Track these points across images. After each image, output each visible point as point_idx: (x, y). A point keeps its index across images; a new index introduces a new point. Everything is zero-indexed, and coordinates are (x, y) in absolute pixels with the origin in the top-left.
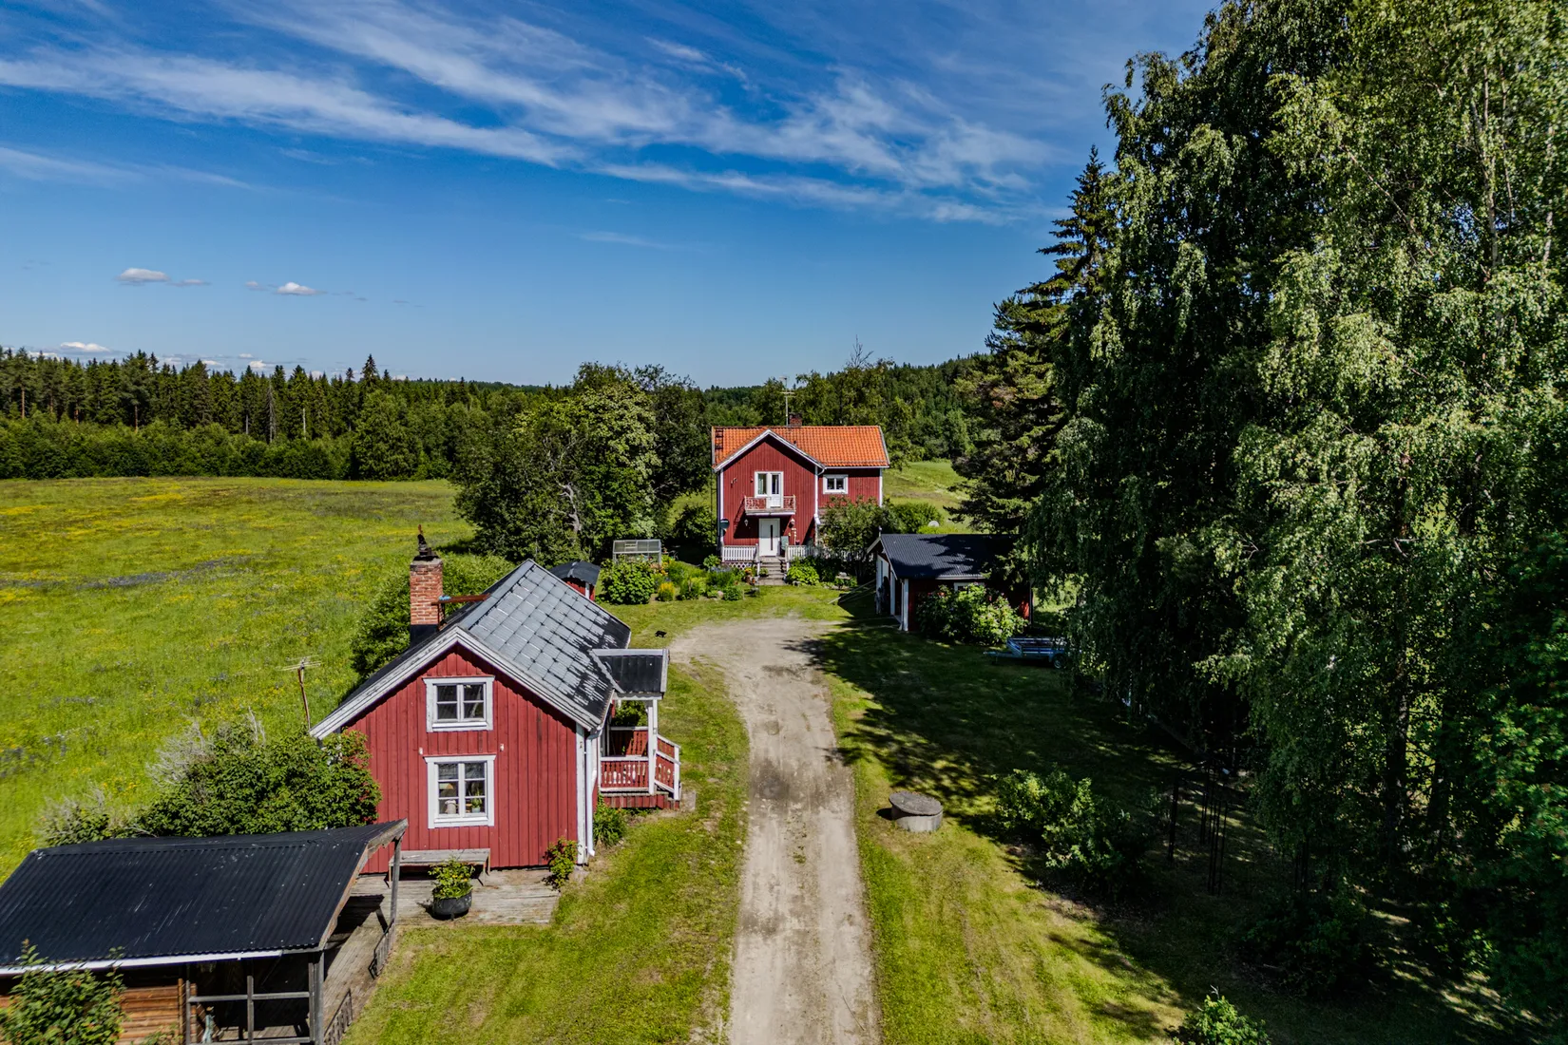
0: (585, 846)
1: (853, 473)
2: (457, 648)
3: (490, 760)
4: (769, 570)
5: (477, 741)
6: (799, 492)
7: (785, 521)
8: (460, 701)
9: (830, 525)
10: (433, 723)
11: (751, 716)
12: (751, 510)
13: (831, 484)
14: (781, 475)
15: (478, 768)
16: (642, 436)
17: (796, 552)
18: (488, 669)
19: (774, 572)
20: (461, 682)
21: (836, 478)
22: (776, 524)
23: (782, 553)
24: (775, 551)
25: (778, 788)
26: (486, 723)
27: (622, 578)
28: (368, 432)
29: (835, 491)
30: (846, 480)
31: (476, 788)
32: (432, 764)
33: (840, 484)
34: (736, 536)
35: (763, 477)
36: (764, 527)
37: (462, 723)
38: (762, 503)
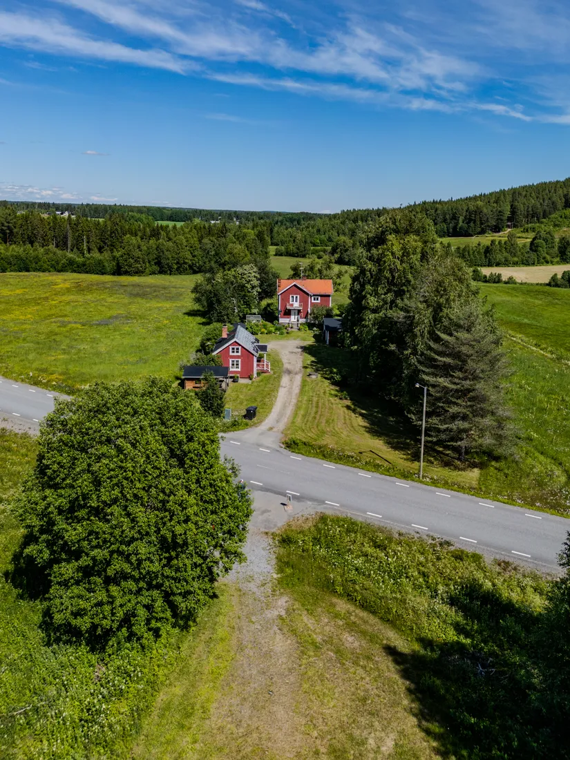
0: (255, 375)
1: (321, 296)
2: (235, 342)
3: (240, 360)
4: (294, 326)
5: (238, 357)
6: (304, 302)
7: (299, 311)
8: (235, 350)
9: (313, 313)
10: (231, 354)
11: (285, 361)
12: (288, 307)
13: (315, 299)
14: (298, 296)
15: (237, 361)
16: (256, 283)
17: (303, 321)
18: (240, 345)
19: (295, 327)
20: (235, 347)
21: (316, 297)
22: (296, 312)
23: (298, 321)
24: (296, 320)
25: (289, 372)
26: (239, 354)
27: (251, 327)
28: (125, 254)
29: (316, 301)
30: (319, 298)
31: (237, 365)
32: (231, 360)
33: (317, 299)
34: (284, 315)
35: (293, 297)
36: (292, 312)
37: (235, 354)
38: (292, 305)
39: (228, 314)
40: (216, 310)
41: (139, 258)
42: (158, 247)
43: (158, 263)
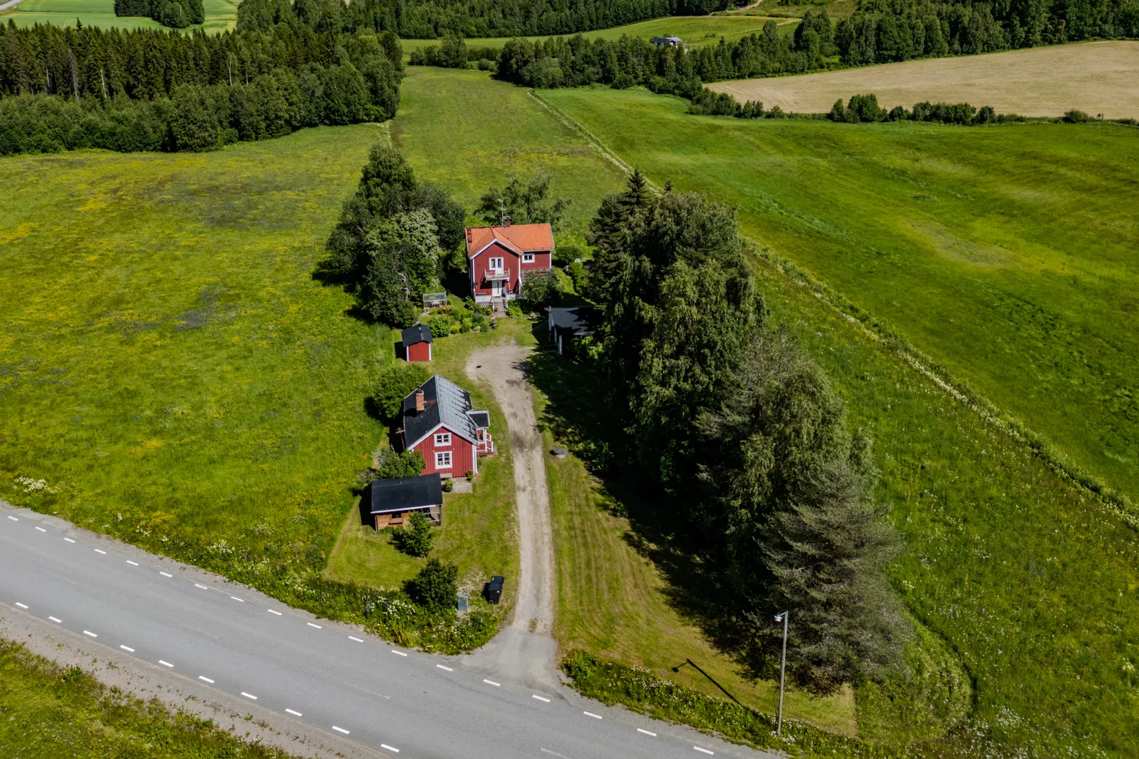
0: (475, 470)
1: (536, 253)
2: (443, 427)
3: (451, 452)
4: (498, 307)
5: (447, 448)
6: (511, 266)
7: (504, 282)
8: (443, 439)
9: (526, 287)
10: (437, 444)
11: (506, 410)
12: (488, 277)
13: (526, 258)
14: (502, 259)
15: (448, 455)
16: (434, 239)
17: (510, 297)
18: (450, 431)
19: (501, 308)
20: (443, 435)
21: (528, 256)
22: (500, 284)
23: (504, 296)
24: (500, 296)
25: (519, 443)
26: (449, 444)
28: (181, 117)
29: (529, 261)
30: (533, 256)
31: (447, 459)
32: (436, 454)
33: (530, 258)
34: (482, 289)
35: (494, 261)
36: (493, 285)
37: (444, 444)
38: (493, 274)
39: (396, 306)
40: (378, 299)
41: (204, 122)
42: (232, 96)
43: (235, 124)
